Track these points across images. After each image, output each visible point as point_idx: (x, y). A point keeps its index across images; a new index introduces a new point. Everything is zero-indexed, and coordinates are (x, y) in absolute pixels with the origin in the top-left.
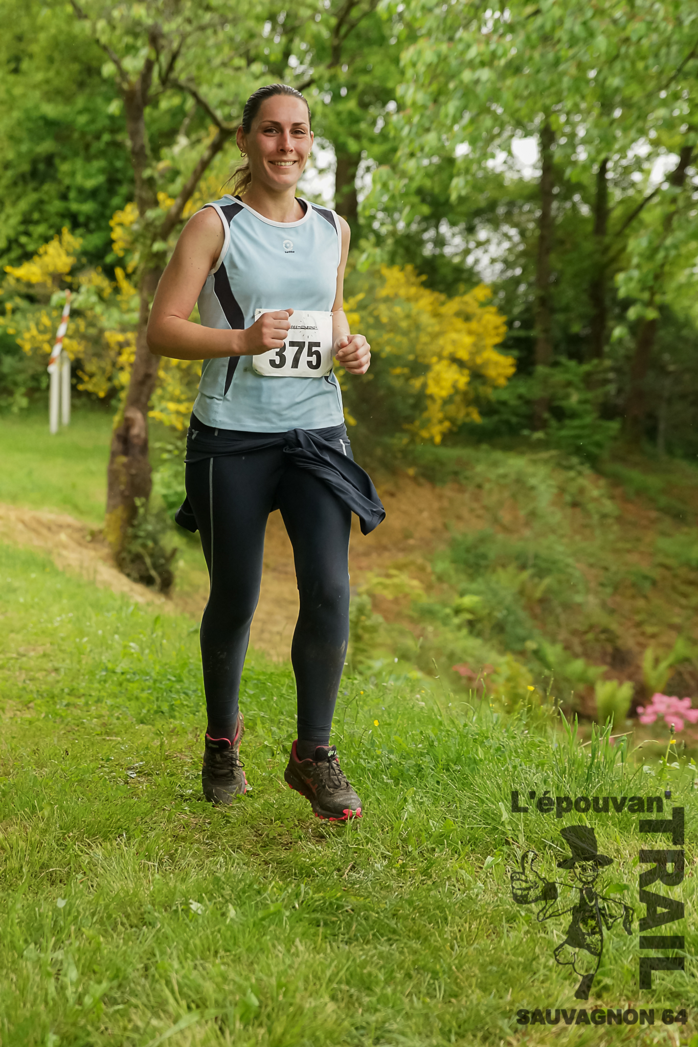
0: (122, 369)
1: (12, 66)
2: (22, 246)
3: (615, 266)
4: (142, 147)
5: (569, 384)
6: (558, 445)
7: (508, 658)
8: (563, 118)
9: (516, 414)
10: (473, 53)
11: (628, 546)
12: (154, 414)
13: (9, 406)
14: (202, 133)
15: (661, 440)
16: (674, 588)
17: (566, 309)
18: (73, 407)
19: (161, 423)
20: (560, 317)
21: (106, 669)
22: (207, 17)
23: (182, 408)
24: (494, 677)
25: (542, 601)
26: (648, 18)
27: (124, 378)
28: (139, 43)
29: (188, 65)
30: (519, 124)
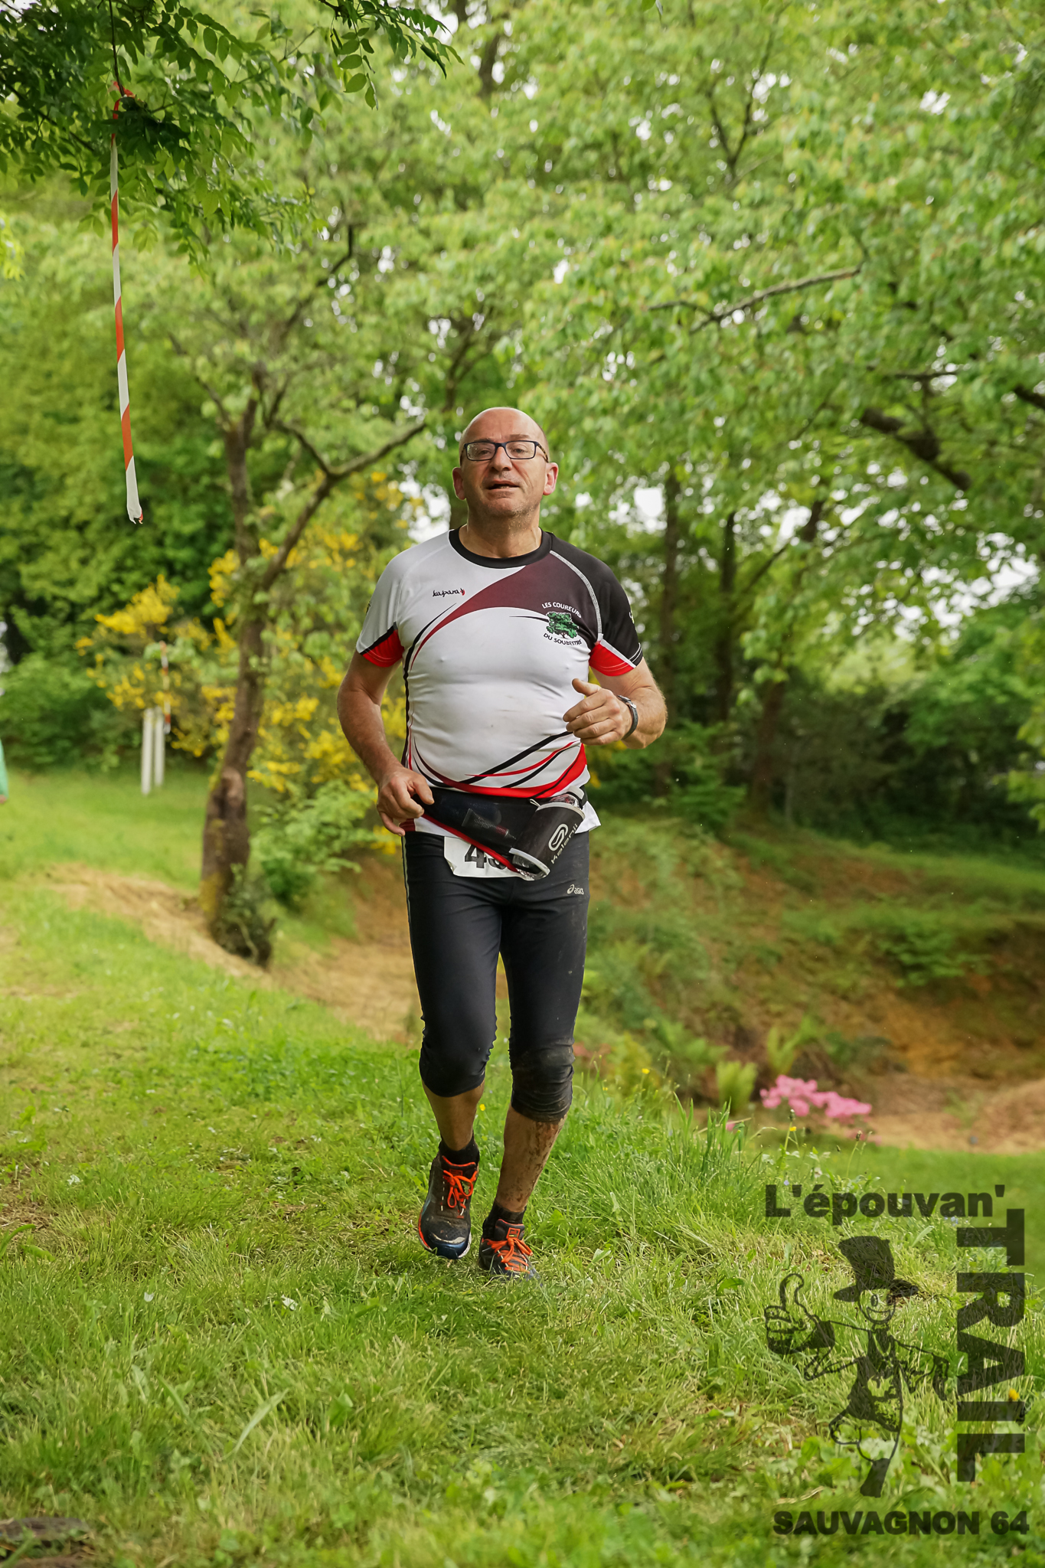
0: (219, 726)
1: (106, 402)
2: (114, 594)
3: (741, 625)
4: (244, 492)
5: (693, 748)
6: (680, 812)
7: (626, 1037)
8: (688, 468)
9: (636, 779)
10: (593, 401)
11: (753, 919)
12: (254, 774)
13: (98, 765)
14: (308, 478)
15: (788, 809)
16: (801, 965)
17: (690, 669)
18: (167, 767)
19: (260, 784)
20: (684, 678)
21: (198, 1048)
22: (315, 356)
23: (284, 768)
24: (611, 1057)
25: (663, 977)
26: (777, 367)
27: (222, 736)
28: (242, 381)
29: (294, 405)
30: (642, 473)
